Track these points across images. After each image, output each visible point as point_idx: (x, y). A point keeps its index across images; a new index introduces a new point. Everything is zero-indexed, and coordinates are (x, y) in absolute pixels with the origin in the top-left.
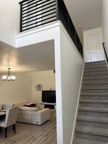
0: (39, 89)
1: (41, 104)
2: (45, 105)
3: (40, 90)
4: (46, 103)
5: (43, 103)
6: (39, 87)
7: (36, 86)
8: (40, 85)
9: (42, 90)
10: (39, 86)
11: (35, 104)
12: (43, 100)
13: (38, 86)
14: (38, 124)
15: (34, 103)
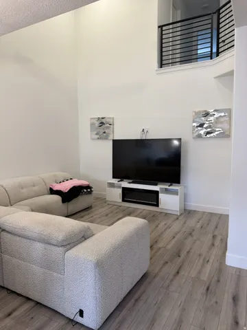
0: (103, 136)
1: (112, 185)
2: (124, 189)
3: (106, 138)
4: (126, 184)
5: (115, 181)
6: (102, 125)
7: (92, 124)
8: (104, 121)
9: (111, 137)
10: (102, 123)
11: (88, 187)
12: (118, 173)
13: (97, 124)
14: (79, 319)
15: (84, 182)
